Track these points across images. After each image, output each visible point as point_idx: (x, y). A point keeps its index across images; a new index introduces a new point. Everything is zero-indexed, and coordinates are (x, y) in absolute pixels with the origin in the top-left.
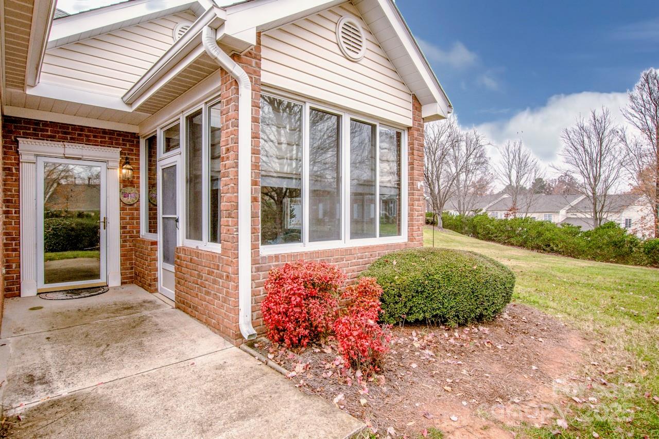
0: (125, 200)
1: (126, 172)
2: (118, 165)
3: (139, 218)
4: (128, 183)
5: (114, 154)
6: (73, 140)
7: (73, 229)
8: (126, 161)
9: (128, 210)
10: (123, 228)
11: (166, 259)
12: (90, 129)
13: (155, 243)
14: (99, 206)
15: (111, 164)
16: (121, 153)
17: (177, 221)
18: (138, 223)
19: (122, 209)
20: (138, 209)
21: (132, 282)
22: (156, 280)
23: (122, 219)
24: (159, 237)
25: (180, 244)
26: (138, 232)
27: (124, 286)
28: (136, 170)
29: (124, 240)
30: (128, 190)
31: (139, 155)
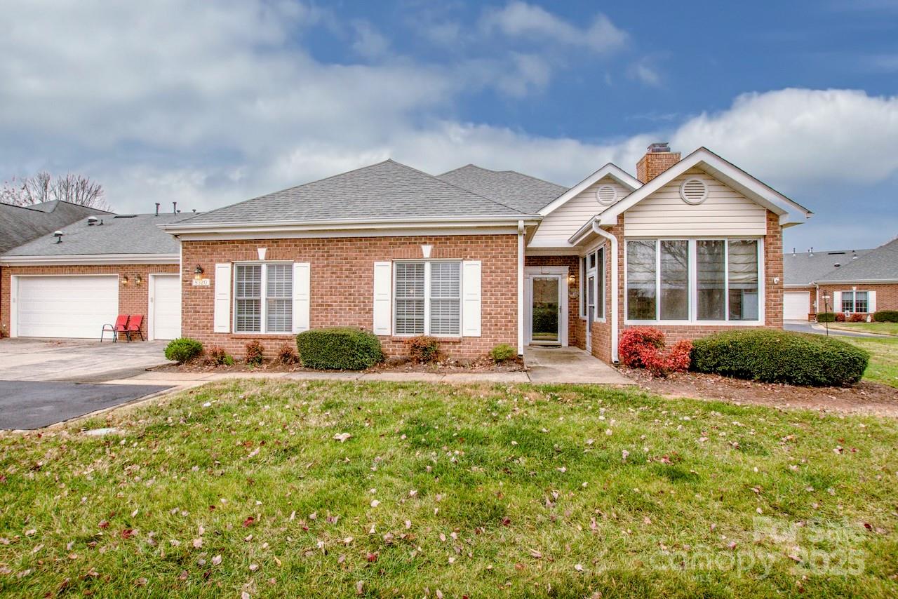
0: (571, 296)
1: (572, 279)
2: (567, 275)
3: (579, 307)
4: (573, 286)
5: (566, 269)
6: (545, 265)
7: (545, 316)
8: (571, 273)
9: (574, 302)
10: (570, 312)
11: (590, 330)
12: (553, 257)
13: (585, 321)
14: (558, 300)
15: (564, 275)
16: (569, 268)
17: (594, 307)
18: (578, 310)
19: (569, 301)
20: (578, 301)
21: (574, 345)
22: (585, 342)
23: (569, 307)
24: (587, 318)
25: (595, 321)
26: (578, 315)
27: (571, 347)
28: (577, 278)
29: (570, 319)
30: (573, 290)
31: (578, 269)
